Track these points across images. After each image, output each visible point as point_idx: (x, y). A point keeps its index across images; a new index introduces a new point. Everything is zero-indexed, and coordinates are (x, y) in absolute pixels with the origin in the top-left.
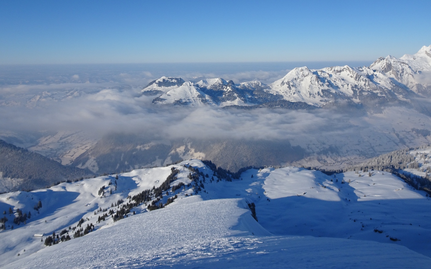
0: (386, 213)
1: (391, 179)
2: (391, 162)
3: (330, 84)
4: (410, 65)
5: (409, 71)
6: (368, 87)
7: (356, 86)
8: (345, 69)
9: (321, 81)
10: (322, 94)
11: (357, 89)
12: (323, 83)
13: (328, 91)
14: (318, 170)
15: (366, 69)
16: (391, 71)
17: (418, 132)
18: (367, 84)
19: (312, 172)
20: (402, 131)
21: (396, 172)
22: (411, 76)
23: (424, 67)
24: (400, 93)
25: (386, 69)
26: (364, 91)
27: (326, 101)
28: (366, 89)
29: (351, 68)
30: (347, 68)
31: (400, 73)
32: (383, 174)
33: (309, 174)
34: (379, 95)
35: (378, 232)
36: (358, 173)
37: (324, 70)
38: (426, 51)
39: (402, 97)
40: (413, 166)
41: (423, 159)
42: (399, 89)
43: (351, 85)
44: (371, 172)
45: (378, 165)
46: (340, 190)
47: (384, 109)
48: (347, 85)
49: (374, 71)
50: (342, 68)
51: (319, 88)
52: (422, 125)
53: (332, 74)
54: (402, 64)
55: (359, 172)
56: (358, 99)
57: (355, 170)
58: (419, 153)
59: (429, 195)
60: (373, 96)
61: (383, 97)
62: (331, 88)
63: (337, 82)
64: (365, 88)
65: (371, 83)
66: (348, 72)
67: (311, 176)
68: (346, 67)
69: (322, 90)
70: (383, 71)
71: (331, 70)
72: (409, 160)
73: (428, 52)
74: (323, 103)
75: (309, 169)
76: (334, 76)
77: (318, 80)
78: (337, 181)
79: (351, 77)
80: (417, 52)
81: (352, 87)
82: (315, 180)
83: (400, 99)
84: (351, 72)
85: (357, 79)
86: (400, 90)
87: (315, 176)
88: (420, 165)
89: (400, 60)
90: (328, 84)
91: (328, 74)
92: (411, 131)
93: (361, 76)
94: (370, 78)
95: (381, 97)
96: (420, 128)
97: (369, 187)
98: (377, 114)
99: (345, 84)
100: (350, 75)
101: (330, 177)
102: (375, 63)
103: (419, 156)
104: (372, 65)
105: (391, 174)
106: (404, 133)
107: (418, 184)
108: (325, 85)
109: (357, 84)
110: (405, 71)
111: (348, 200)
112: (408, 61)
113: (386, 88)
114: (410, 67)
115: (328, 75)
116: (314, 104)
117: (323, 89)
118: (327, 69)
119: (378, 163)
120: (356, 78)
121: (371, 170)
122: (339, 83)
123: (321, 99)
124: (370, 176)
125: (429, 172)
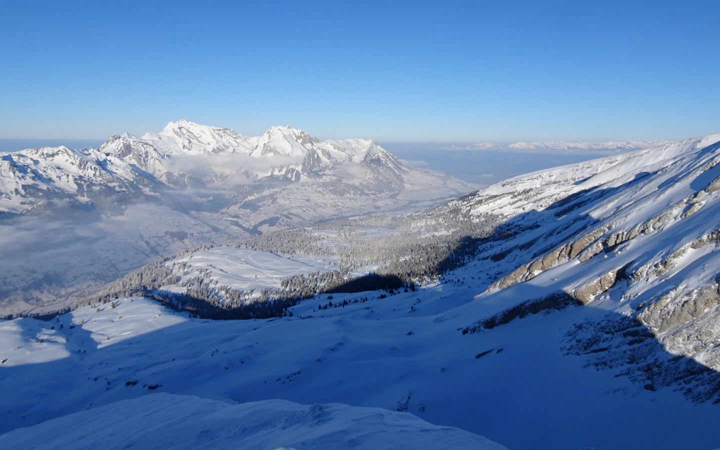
0: (141, 354)
1: (144, 305)
2: (141, 281)
3: (37, 176)
4: (155, 147)
5: (155, 155)
6: (100, 179)
7: (81, 177)
8: (60, 152)
9: (20, 172)
10: (23, 192)
11: (82, 183)
12: (23, 175)
13: (33, 187)
14: (26, 316)
15: (95, 151)
16: (131, 155)
17: (173, 235)
18: (98, 174)
19: (15, 322)
20: (153, 237)
21: (149, 294)
22: (158, 161)
23: (173, 150)
24: (146, 186)
25: (124, 152)
26: (95, 185)
27: (31, 203)
28: (97, 181)
29: (70, 151)
30: (63, 150)
31: (143, 158)
32: (132, 301)
33: (10, 327)
34: (117, 189)
35: (131, 385)
36: (95, 307)
37: (24, 152)
38: (173, 129)
39: (149, 191)
40: (170, 282)
41: (181, 270)
42: (143, 180)
43: (73, 176)
44: (115, 301)
45: (124, 289)
46: (68, 340)
47: (125, 209)
48: (66, 176)
49: (107, 155)
50: (56, 150)
51: (16, 182)
52: (177, 226)
53: (39, 159)
54: (145, 146)
55: (97, 305)
56: (86, 197)
57: (90, 304)
58: (176, 263)
59: (192, 315)
60: (109, 191)
61: (122, 191)
62: (38, 182)
63: (49, 171)
64: (94, 179)
65: (103, 172)
66: (67, 157)
67: (15, 328)
68: (61, 148)
69: (24, 187)
70: (119, 155)
71: (36, 153)
72: (165, 274)
73: (176, 131)
74: (26, 206)
75: (10, 318)
76: (43, 163)
77: (13, 169)
78: (62, 326)
79: (72, 163)
80: (162, 130)
81: (75, 179)
82: (23, 334)
83: (146, 193)
84: (72, 157)
85: (82, 167)
86: (146, 181)
87: (22, 328)
88: (178, 279)
89: (141, 139)
90: (34, 175)
91: (32, 159)
92: (164, 235)
93: (87, 163)
94: (102, 164)
95: (120, 192)
96: (175, 230)
97: (114, 324)
98: (116, 217)
99: (63, 174)
100: (70, 161)
101: (50, 323)
102: (107, 143)
103: (176, 266)
104: (102, 146)
105: (143, 298)
106: (156, 239)
107: (178, 304)
108: (28, 177)
109: (82, 175)
110: (149, 156)
111: (82, 350)
112: (153, 141)
113: (125, 179)
114: (155, 150)
115: (32, 162)
116: (9, 209)
117: (24, 184)
118: (29, 151)
119: (124, 287)
120: (80, 165)
121: (114, 298)
122: (53, 174)
123: (23, 200)
124: (114, 307)
125: (190, 286)
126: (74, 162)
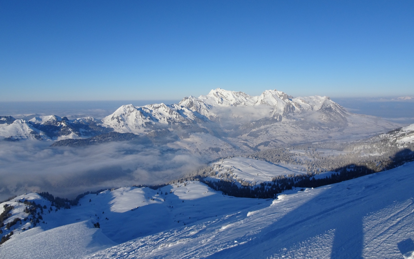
0: (199, 211)
1: (200, 185)
2: (198, 173)
3: (152, 118)
4: (204, 103)
5: (204, 107)
6: (179, 119)
7: (170, 118)
8: (161, 106)
9: (144, 116)
10: (145, 126)
11: (171, 121)
12: (145, 117)
13: (150, 123)
14: (146, 186)
15: (176, 105)
16: (193, 107)
17: (213, 149)
18: (177, 117)
19: (142, 189)
20: (203, 150)
21: (202, 179)
22: (206, 110)
23: (213, 104)
24: (200, 123)
25: (190, 105)
26: (176, 122)
27: (148, 131)
28: (177, 120)
29: (166, 105)
30: (163, 105)
31: (199, 108)
32: (194, 183)
33: (139, 191)
34: (186, 125)
36: (176, 185)
37: (146, 106)
38: (214, 93)
39: (202, 126)
40: (212, 174)
41: (218, 168)
42: (199, 120)
43: (166, 118)
44: (186, 183)
45: (190, 177)
46: (165, 200)
47: (190, 135)
48: (163, 118)
49: (182, 107)
50: (159, 105)
51: (142, 121)
52: (215, 145)
53: (152, 109)
54: (200, 102)
55: (178, 183)
56: (172, 128)
57: (174, 183)
58: (215, 164)
59: (224, 193)
60: (182, 125)
61: (189, 126)
62: (152, 121)
63: (156, 115)
64: (176, 120)
65: (180, 116)
66: (164, 108)
67: (142, 192)
68: (162, 104)
69: (145, 123)
70: (188, 107)
71: (151, 107)
72: (209, 170)
73: (215, 94)
74: (146, 133)
75: (140, 187)
76: (154, 112)
77: (141, 115)
78: (162, 193)
79: (166, 112)
80: (208, 94)
81: (167, 120)
82: (145, 195)
83: (200, 127)
84: (166, 108)
85: (171, 113)
86: (200, 121)
87: (145, 192)
88: (216, 173)
89: (198, 99)
90: (150, 117)
91: (149, 110)
92: (208, 149)
93: (173, 111)
94: (180, 112)
95: (187, 126)
96: (214, 147)
97: (186, 194)
98: (186, 139)
99: (162, 117)
100: (166, 110)
101: (156, 191)
102: (182, 101)
103: (215, 166)
104: (180, 103)
105: (199, 182)
106: (204, 151)
107: (216, 186)
108: (147, 118)
109: (171, 117)
110: (202, 107)
111: (171, 206)
112: (203, 100)
113: (190, 119)
114: (204, 104)
115: (149, 111)
116: (139, 134)
117: (146, 121)
118: (148, 106)
119: (190, 175)
120: (170, 112)
121: (185, 181)
122: (158, 117)
123: (145, 129)
124: (185, 185)
125: (222, 177)
126: (167, 111)
